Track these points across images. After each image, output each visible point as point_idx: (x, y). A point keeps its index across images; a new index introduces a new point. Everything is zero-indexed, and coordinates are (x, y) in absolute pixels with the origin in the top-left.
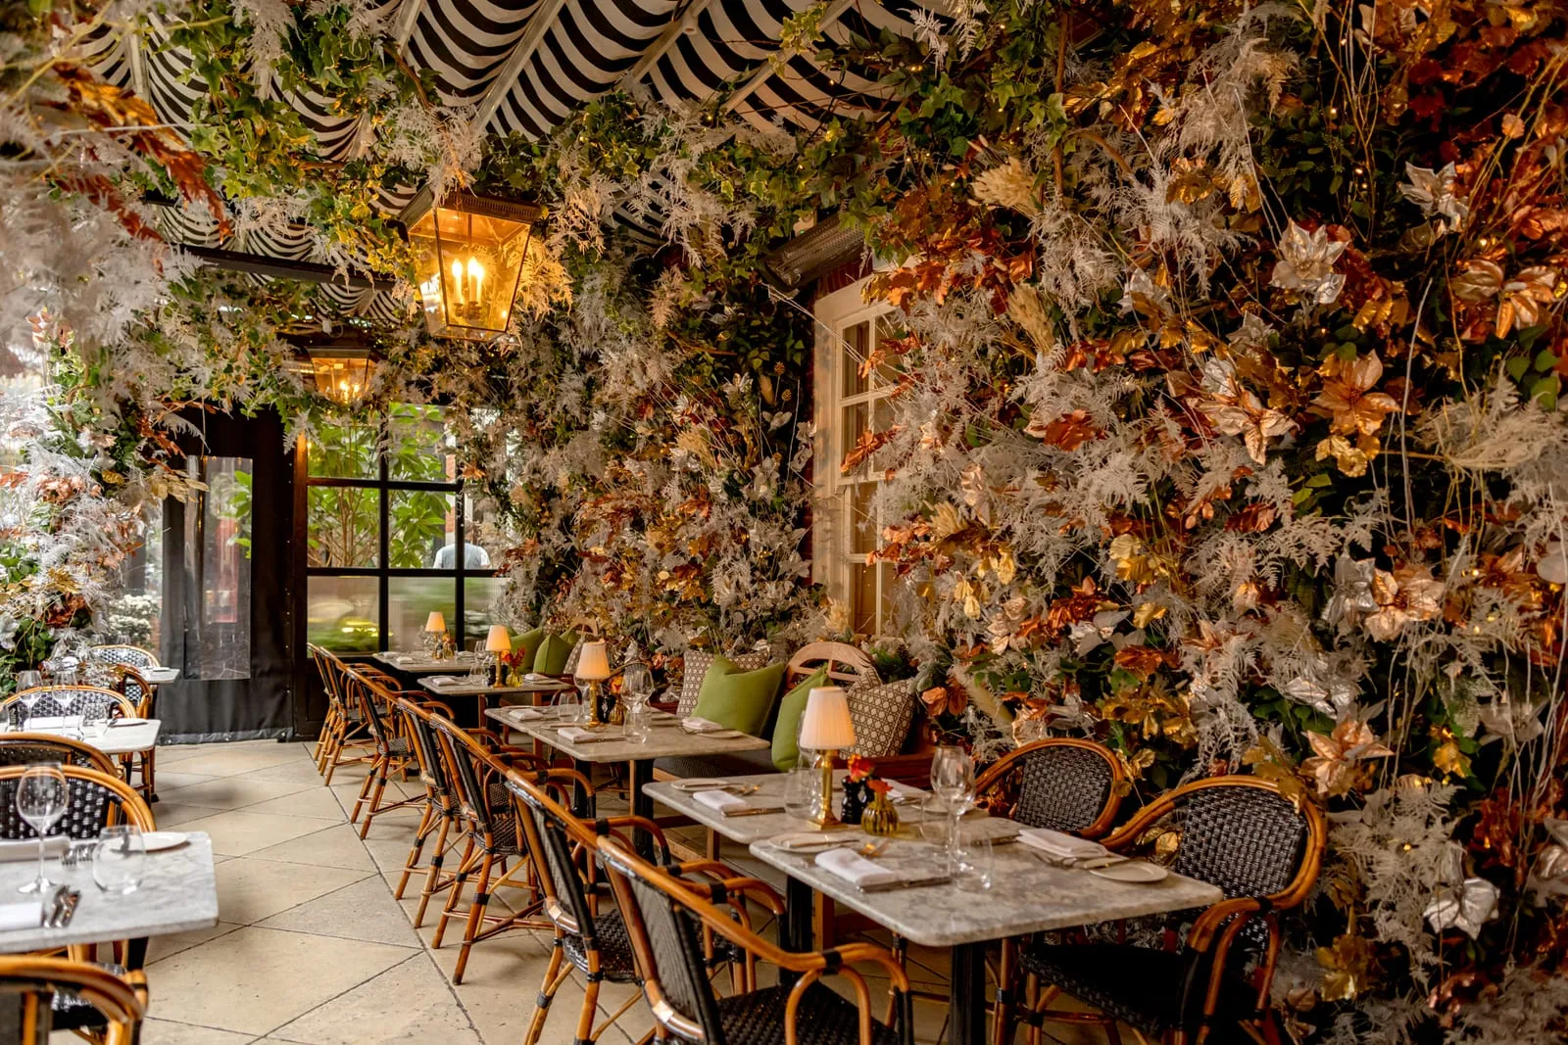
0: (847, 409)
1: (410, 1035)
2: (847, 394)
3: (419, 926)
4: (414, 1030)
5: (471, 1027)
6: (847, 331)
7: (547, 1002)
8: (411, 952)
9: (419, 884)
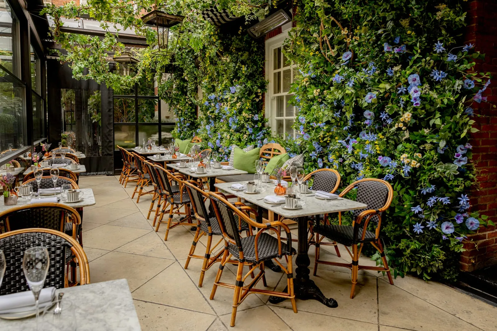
0: (275, 74)
1: (151, 251)
2: (275, 69)
3: (157, 231)
4: (152, 250)
5: (168, 249)
6: (275, 50)
7: (195, 244)
8: (150, 231)
9: (153, 214)
